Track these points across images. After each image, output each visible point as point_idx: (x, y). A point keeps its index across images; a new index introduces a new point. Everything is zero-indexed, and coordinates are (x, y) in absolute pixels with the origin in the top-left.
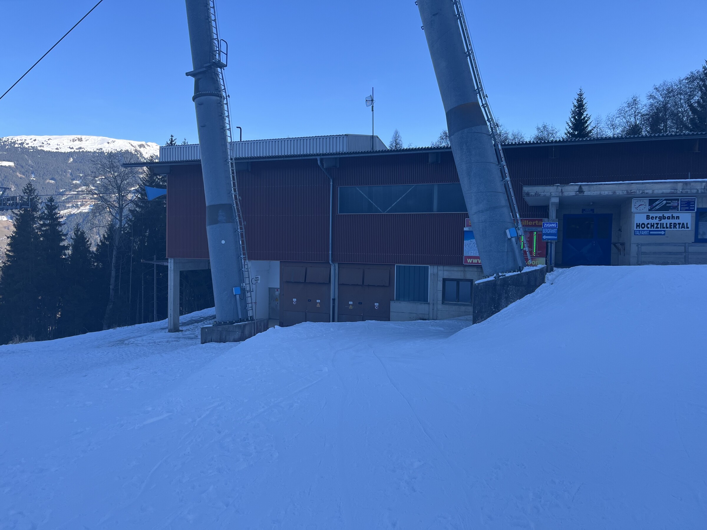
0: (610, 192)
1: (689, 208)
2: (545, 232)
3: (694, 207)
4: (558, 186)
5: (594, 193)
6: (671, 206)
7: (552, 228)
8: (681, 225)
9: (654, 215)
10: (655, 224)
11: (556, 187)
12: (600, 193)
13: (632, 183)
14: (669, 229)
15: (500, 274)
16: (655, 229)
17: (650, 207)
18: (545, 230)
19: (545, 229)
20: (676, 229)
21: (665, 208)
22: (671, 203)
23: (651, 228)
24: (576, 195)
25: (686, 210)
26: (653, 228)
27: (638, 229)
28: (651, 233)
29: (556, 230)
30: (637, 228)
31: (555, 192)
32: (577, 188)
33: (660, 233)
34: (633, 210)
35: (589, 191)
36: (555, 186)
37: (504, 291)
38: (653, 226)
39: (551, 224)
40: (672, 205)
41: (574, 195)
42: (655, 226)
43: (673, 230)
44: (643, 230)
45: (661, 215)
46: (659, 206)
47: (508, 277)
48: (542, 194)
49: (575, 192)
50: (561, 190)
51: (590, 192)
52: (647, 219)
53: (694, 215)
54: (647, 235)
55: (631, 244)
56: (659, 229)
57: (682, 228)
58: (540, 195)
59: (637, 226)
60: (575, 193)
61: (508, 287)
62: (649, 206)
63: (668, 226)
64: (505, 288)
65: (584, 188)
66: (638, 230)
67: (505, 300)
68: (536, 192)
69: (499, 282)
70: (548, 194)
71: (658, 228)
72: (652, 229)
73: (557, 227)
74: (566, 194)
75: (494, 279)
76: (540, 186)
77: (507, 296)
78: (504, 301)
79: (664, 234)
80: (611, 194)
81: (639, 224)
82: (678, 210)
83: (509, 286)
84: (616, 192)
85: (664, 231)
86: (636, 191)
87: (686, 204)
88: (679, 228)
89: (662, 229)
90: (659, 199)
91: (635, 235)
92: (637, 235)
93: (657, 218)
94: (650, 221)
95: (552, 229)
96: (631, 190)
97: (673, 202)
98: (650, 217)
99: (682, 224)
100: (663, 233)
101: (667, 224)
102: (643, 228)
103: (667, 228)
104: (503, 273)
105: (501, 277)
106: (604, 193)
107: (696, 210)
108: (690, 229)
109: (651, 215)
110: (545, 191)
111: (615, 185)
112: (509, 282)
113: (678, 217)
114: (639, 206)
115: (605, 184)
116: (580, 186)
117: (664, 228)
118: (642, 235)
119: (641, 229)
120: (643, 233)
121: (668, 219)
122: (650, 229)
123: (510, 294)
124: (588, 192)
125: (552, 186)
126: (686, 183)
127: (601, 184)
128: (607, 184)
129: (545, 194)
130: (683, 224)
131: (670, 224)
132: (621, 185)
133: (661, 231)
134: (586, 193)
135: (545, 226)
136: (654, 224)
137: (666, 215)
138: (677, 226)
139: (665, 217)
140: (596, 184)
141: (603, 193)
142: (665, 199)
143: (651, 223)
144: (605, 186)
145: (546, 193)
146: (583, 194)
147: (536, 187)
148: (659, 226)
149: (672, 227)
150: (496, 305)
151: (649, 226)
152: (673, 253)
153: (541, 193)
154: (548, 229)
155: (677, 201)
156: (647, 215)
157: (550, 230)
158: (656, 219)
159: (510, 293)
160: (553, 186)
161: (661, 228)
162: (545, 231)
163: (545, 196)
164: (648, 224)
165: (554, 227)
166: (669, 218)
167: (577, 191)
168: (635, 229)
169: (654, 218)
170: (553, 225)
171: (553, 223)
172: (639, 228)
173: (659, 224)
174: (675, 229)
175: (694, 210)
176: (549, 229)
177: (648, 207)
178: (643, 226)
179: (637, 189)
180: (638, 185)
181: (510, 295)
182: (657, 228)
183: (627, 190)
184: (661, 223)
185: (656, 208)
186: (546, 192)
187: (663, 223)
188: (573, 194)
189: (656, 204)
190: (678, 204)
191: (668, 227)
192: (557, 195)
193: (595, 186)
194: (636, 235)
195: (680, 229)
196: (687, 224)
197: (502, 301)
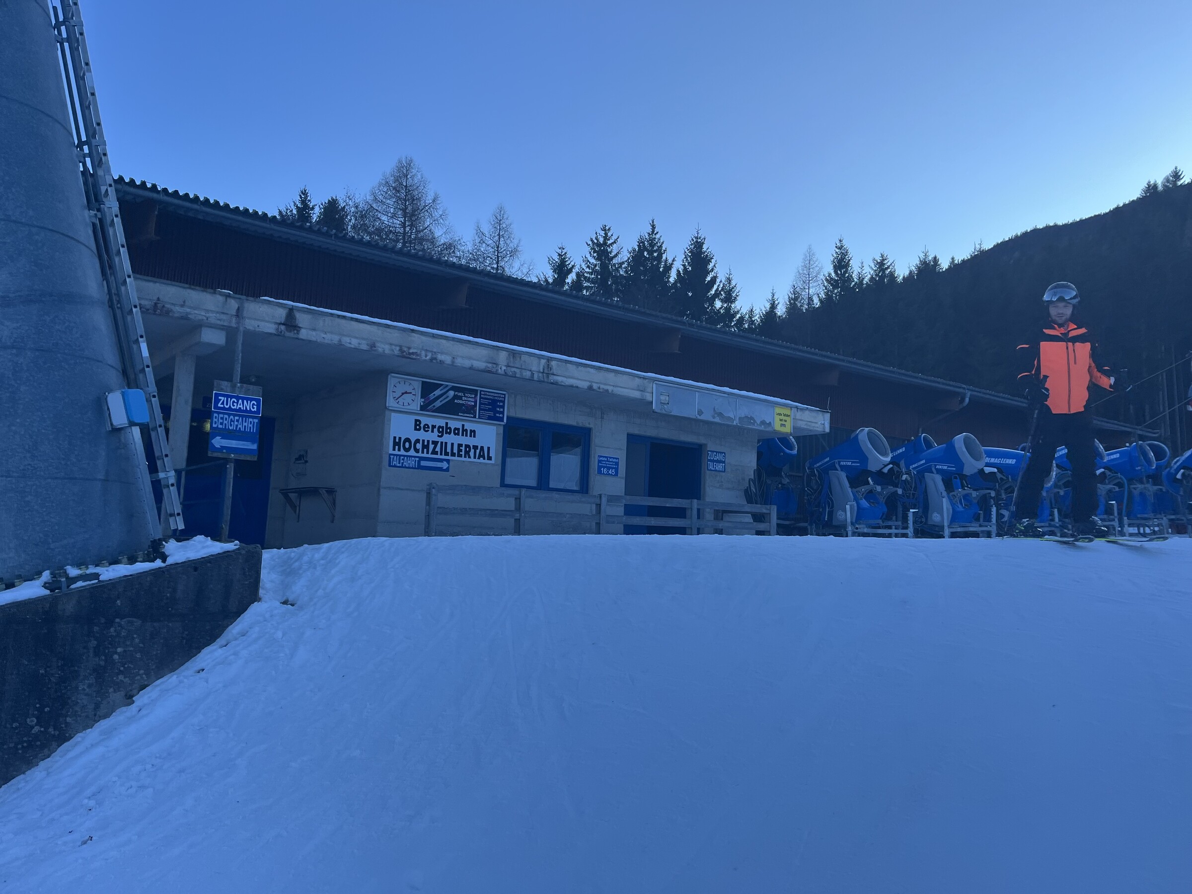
0: (364, 342)
1: (495, 414)
2: (220, 426)
3: (503, 413)
4: (228, 296)
5: (324, 336)
6: (463, 405)
7: (244, 414)
8: (478, 451)
9: (430, 421)
10: (431, 443)
11: (221, 299)
12: (340, 341)
13: (413, 331)
14: (456, 458)
15: (73, 572)
16: (430, 456)
17: (423, 400)
18: (222, 418)
19: (221, 416)
20: (469, 460)
21: (450, 408)
22: (463, 398)
23: (423, 452)
24: (279, 334)
25: (490, 418)
26: (428, 453)
27: (396, 452)
28: (423, 463)
29: (256, 421)
30: (394, 450)
31: (217, 312)
32: (281, 314)
33: (439, 465)
34: (391, 402)
35: (314, 330)
36: (221, 294)
37: (94, 643)
38: (427, 447)
39: (240, 401)
40: (464, 402)
41: (273, 331)
42: (431, 447)
43: (464, 461)
44: (407, 456)
45: (441, 422)
46: (441, 402)
47: (113, 584)
48: (177, 309)
49: (276, 323)
50: (235, 311)
51: (314, 333)
52: (416, 429)
53: (501, 429)
54: (415, 468)
55: (382, 490)
56: (438, 456)
57: (479, 458)
58: (168, 312)
59: (396, 443)
60: (276, 326)
61: (110, 623)
62: (421, 398)
63: (455, 451)
64: (96, 629)
65: (302, 319)
66: (397, 455)
67: (92, 680)
68: (158, 299)
69: (69, 607)
70: (197, 315)
71: (436, 453)
72: (425, 455)
73: (258, 412)
74: (250, 324)
75: (47, 592)
76: (173, 283)
77: (102, 663)
78: (90, 686)
79: (447, 470)
80: (364, 347)
81: (400, 438)
82: (475, 417)
83: (117, 620)
84: (378, 344)
85: (448, 461)
86: (419, 352)
87: (489, 404)
88: (475, 458)
89: (443, 457)
90: (442, 385)
91: (390, 466)
92: (395, 466)
93: (436, 430)
94: (422, 435)
95: (242, 416)
96: (409, 348)
97: (467, 397)
98: (422, 425)
99: (479, 448)
100: (445, 465)
101: (452, 444)
102: (407, 450)
103: (453, 454)
104: (87, 568)
105: (80, 584)
106: (350, 343)
107: (505, 420)
108: (494, 463)
109: (424, 420)
110: (187, 303)
111: (376, 327)
112: (118, 602)
113: (474, 431)
114: (403, 394)
115: (352, 319)
116: (291, 310)
117: (446, 454)
118: (405, 467)
119: (402, 452)
120: (406, 464)
121: (455, 434)
122: (420, 454)
123: (119, 654)
124: (311, 332)
125: (210, 293)
126: (513, 354)
127: (344, 317)
128: (357, 320)
129: (188, 314)
130: (482, 448)
131: (460, 445)
132: (388, 330)
133: (441, 460)
134: (304, 334)
135: (219, 405)
136: (428, 441)
137: (453, 424)
138: (472, 454)
139: (450, 428)
140: (332, 315)
141: (346, 340)
142: (453, 386)
143: (423, 441)
144: (353, 323)
145: (188, 310)
146: (298, 334)
147: (158, 284)
148: (438, 449)
149: (463, 453)
150: (47, 709)
151: (419, 446)
152: (496, 512)
153: (172, 307)
154: (229, 415)
155: (473, 396)
156: (416, 421)
157: (238, 421)
158: (432, 431)
159: (119, 650)
160: (215, 293)
161: (441, 454)
162: (221, 421)
163: (185, 318)
164: (417, 441)
165: (250, 411)
166: (456, 432)
167: (280, 324)
168: (391, 452)
169: (428, 427)
170: (248, 405)
171: (247, 399)
172: (399, 450)
173: (439, 445)
174: (467, 459)
175: (501, 419)
176: (235, 415)
177: (419, 401)
178: (407, 445)
179: (423, 347)
180: (423, 338)
181: (116, 657)
182: (434, 452)
183: (401, 346)
184: (442, 443)
185: (434, 406)
186: (190, 307)
187: (446, 443)
188: (270, 328)
189: (434, 395)
190: (476, 402)
191: (455, 453)
192: (222, 323)
193: (328, 319)
194: (393, 466)
195: (476, 460)
196: (489, 448)
197: (77, 687)
